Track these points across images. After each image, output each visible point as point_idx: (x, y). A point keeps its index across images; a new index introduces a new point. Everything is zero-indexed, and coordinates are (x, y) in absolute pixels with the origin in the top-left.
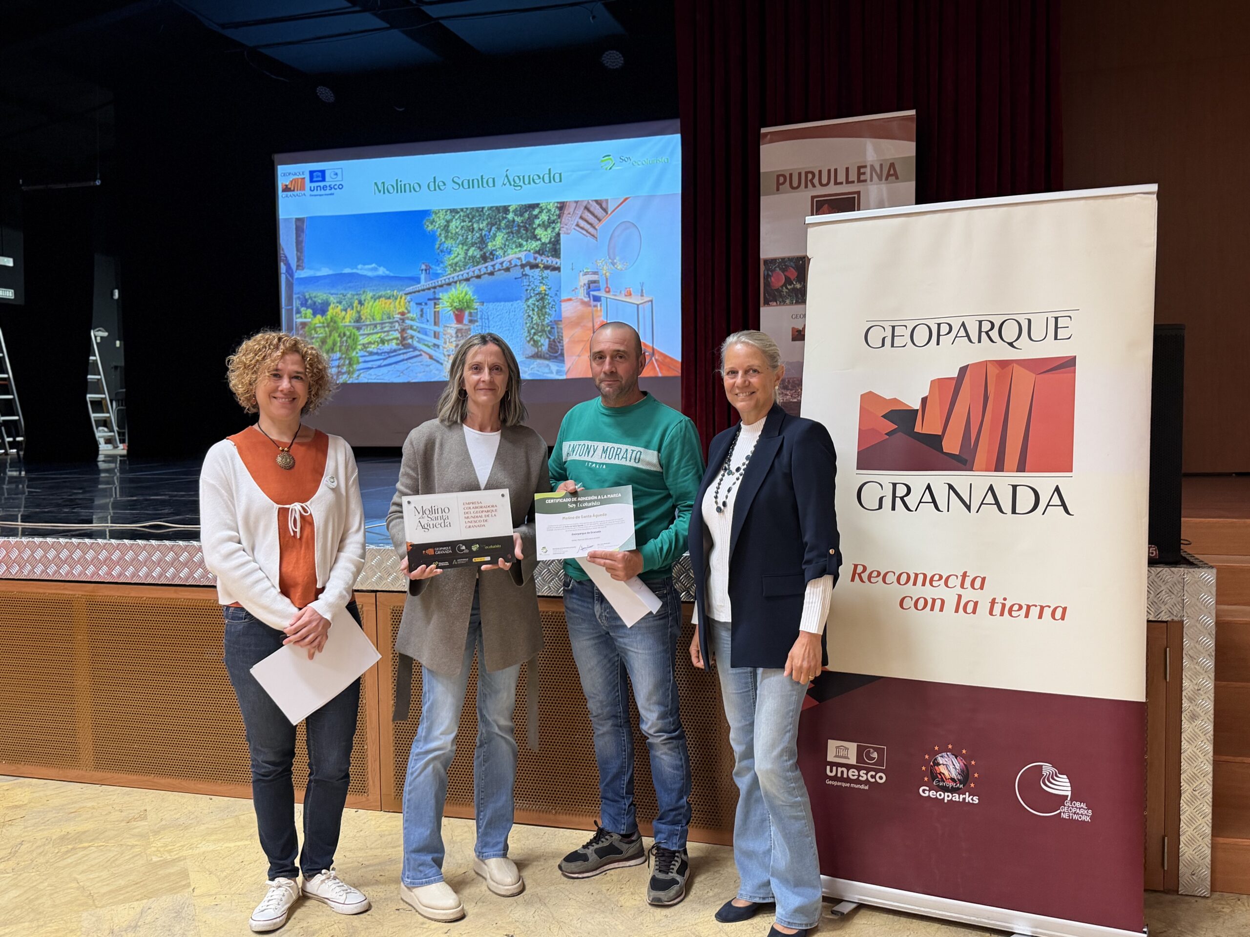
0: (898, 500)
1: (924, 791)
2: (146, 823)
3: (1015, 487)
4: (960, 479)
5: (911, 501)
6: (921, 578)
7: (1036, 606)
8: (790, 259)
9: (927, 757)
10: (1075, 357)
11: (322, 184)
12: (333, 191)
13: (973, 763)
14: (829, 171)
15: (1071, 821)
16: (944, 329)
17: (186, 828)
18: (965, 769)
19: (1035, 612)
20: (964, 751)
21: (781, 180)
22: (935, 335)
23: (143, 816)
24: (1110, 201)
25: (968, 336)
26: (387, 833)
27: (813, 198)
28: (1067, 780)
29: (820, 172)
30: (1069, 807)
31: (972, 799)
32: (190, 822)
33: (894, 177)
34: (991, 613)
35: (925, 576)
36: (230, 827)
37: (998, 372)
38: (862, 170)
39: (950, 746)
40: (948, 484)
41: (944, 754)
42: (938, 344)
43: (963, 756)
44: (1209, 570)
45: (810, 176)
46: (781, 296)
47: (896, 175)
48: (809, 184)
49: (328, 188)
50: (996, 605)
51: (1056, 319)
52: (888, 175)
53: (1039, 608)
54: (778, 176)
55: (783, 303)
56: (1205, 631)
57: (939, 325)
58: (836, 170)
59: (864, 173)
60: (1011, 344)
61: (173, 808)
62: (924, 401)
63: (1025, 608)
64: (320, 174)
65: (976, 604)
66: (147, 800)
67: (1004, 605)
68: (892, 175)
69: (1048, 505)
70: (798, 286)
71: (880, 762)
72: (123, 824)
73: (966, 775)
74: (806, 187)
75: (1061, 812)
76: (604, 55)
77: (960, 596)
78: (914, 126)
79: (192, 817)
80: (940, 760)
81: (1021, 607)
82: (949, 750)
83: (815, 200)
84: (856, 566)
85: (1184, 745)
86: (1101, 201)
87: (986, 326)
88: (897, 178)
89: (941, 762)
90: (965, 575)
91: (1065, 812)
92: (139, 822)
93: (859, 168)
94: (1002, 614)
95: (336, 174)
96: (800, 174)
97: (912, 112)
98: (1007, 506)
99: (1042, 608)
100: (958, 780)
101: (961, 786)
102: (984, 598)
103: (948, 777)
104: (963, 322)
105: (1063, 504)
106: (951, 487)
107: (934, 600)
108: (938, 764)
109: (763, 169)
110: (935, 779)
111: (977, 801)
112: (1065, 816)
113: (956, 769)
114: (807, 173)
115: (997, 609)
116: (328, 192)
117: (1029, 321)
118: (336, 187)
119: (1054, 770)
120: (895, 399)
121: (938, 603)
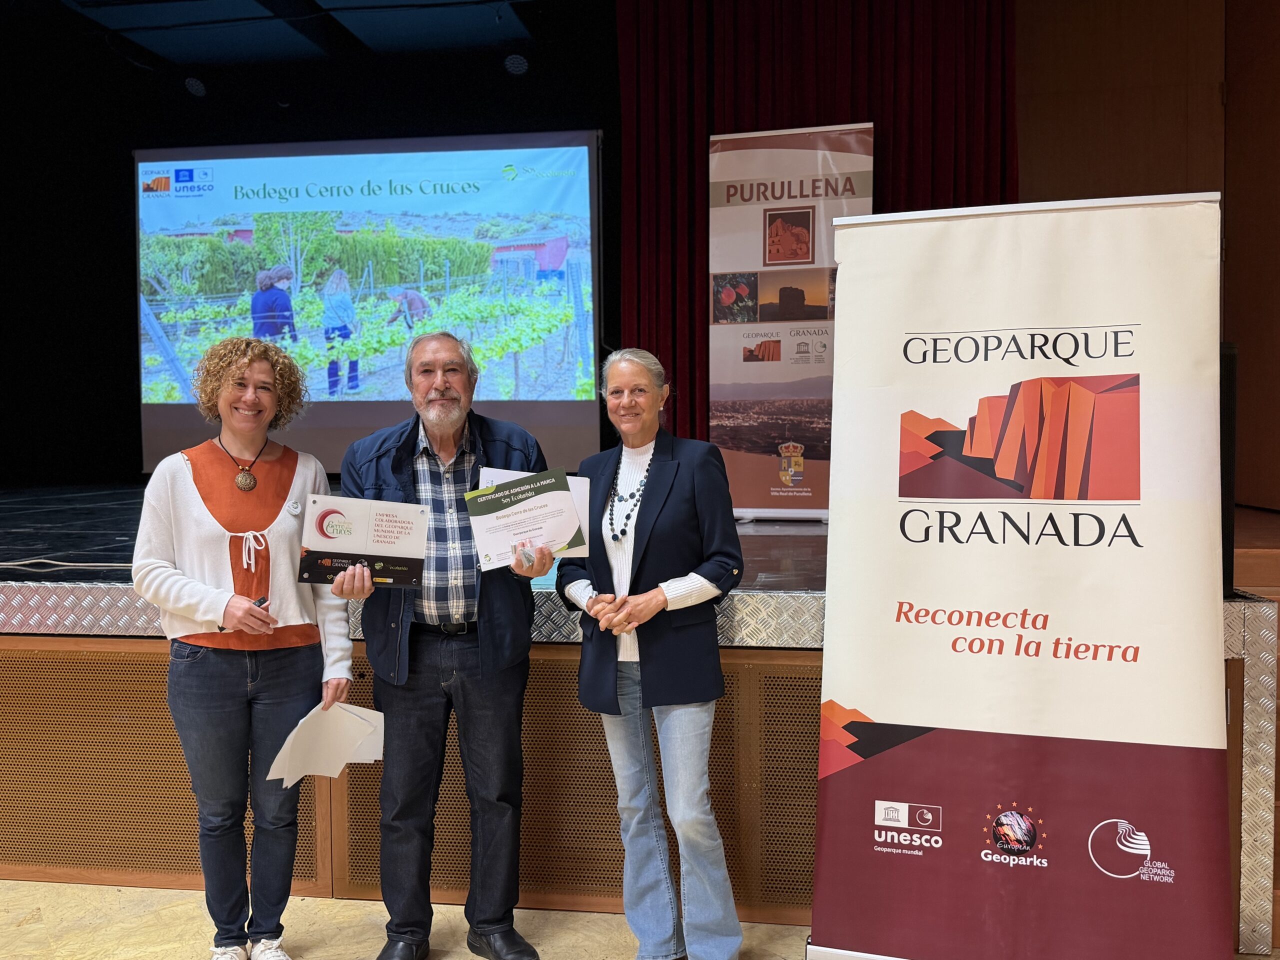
0: (946, 531)
1: (986, 855)
2: (43, 926)
3: (1076, 516)
4: (1017, 508)
5: (962, 531)
6: (975, 617)
7: (1104, 646)
8: (742, 275)
9: (988, 817)
10: (1137, 377)
11: (189, 184)
12: (202, 192)
13: (1040, 821)
14: (783, 183)
15: (1151, 883)
16: (993, 343)
17: (95, 929)
18: (1032, 829)
19: (1103, 653)
20: (1030, 809)
21: (732, 191)
22: (982, 349)
23: (37, 916)
24: (1169, 209)
25: (1019, 351)
26: (346, 925)
27: (765, 211)
28: (1146, 838)
29: (773, 184)
30: (1149, 867)
31: (1041, 863)
32: (98, 921)
33: (850, 193)
34: (1055, 655)
35: (980, 615)
36: (149, 926)
37: (1054, 390)
38: (817, 184)
39: (1014, 804)
40: (1003, 513)
41: (1008, 813)
42: (986, 359)
43: (1029, 815)
44: (1270, 605)
45: (762, 188)
46: (732, 314)
47: (852, 191)
48: (762, 197)
49: (196, 189)
50: (1060, 645)
51: (1116, 334)
52: (845, 190)
53: (1108, 648)
54: (729, 187)
55: (734, 321)
56: (1267, 670)
57: (986, 338)
58: (789, 183)
59: (819, 187)
60: (1067, 361)
61: (73, 905)
62: (972, 421)
63: (1092, 649)
64: (187, 173)
65: (1038, 645)
66: (38, 896)
67: (1069, 646)
68: (848, 190)
69: (1114, 536)
70: (750, 304)
71: (935, 824)
72: (13, 928)
73: (1033, 836)
74: (758, 199)
75: (1140, 873)
76: (507, 60)
77: (1020, 637)
78: (872, 140)
79: (99, 915)
80: (1004, 820)
81: (1088, 648)
82: (1014, 809)
83: (768, 213)
84: (901, 604)
85: (1245, 793)
86: (1159, 209)
87: (1039, 341)
88: (853, 193)
89: (1005, 822)
90: (1025, 613)
91: (1144, 872)
92: (33, 925)
93: (814, 181)
94: (1067, 656)
95: (206, 174)
96: (752, 185)
97: (870, 125)
98: (1069, 537)
99: (1112, 649)
100: (1025, 841)
101: (1028, 848)
102: (1047, 638)
103: (1013, 838)
104: (1014, 336)
105: (1131, 535)
106: (1006, 516)
107: (991, 642)
108: (1002, 825)
109: (712, 179)
110: (999, 841)
111: (1046, 865)
112: (1144, 877)
113: (1021, 829)
114: (759, 185)
115: (1062, 650)
116: (196, 193)
117: (1086, 335)
118: (205, 188)
119: (1130, 827)
120: (940, 419)
121: (996, 645)
